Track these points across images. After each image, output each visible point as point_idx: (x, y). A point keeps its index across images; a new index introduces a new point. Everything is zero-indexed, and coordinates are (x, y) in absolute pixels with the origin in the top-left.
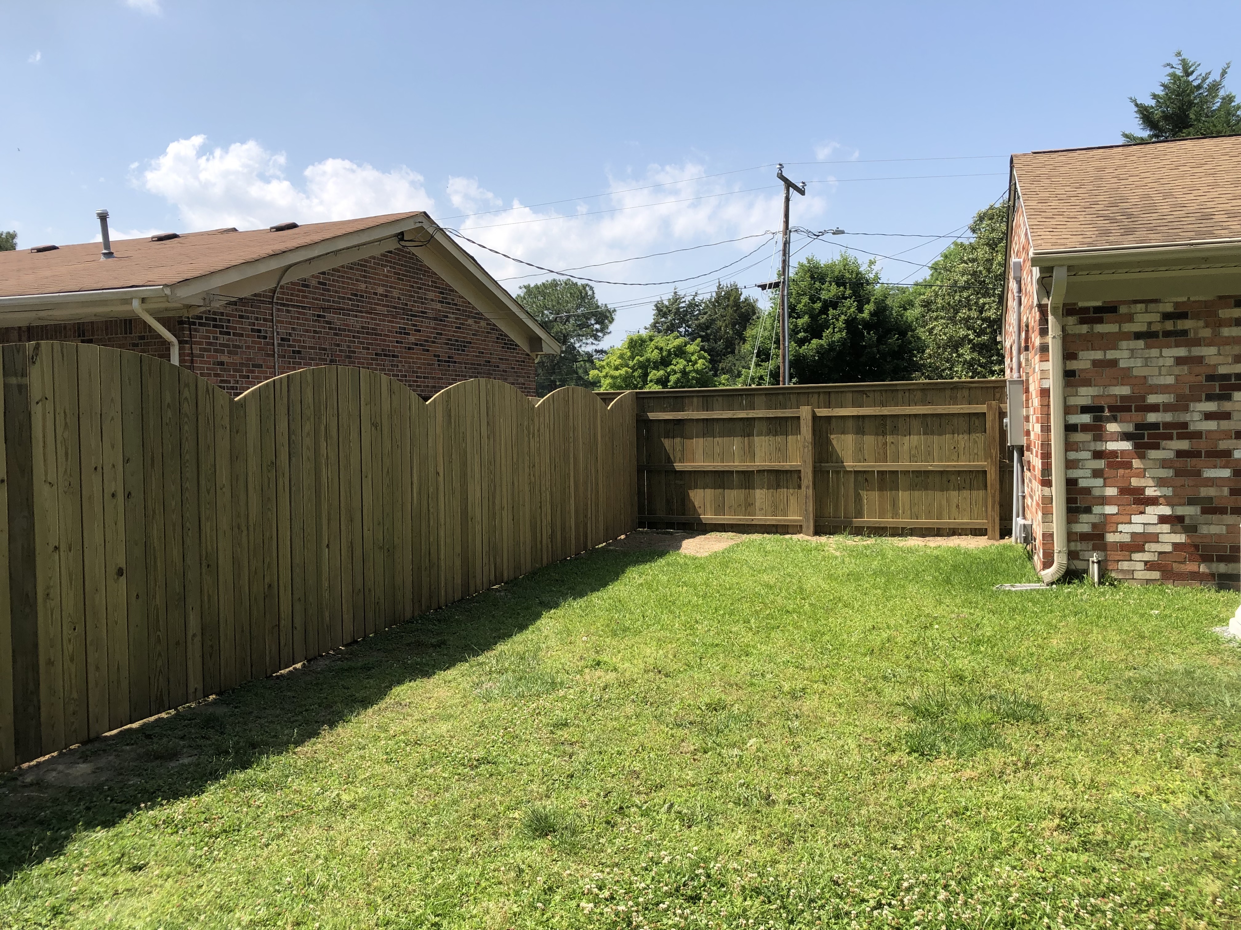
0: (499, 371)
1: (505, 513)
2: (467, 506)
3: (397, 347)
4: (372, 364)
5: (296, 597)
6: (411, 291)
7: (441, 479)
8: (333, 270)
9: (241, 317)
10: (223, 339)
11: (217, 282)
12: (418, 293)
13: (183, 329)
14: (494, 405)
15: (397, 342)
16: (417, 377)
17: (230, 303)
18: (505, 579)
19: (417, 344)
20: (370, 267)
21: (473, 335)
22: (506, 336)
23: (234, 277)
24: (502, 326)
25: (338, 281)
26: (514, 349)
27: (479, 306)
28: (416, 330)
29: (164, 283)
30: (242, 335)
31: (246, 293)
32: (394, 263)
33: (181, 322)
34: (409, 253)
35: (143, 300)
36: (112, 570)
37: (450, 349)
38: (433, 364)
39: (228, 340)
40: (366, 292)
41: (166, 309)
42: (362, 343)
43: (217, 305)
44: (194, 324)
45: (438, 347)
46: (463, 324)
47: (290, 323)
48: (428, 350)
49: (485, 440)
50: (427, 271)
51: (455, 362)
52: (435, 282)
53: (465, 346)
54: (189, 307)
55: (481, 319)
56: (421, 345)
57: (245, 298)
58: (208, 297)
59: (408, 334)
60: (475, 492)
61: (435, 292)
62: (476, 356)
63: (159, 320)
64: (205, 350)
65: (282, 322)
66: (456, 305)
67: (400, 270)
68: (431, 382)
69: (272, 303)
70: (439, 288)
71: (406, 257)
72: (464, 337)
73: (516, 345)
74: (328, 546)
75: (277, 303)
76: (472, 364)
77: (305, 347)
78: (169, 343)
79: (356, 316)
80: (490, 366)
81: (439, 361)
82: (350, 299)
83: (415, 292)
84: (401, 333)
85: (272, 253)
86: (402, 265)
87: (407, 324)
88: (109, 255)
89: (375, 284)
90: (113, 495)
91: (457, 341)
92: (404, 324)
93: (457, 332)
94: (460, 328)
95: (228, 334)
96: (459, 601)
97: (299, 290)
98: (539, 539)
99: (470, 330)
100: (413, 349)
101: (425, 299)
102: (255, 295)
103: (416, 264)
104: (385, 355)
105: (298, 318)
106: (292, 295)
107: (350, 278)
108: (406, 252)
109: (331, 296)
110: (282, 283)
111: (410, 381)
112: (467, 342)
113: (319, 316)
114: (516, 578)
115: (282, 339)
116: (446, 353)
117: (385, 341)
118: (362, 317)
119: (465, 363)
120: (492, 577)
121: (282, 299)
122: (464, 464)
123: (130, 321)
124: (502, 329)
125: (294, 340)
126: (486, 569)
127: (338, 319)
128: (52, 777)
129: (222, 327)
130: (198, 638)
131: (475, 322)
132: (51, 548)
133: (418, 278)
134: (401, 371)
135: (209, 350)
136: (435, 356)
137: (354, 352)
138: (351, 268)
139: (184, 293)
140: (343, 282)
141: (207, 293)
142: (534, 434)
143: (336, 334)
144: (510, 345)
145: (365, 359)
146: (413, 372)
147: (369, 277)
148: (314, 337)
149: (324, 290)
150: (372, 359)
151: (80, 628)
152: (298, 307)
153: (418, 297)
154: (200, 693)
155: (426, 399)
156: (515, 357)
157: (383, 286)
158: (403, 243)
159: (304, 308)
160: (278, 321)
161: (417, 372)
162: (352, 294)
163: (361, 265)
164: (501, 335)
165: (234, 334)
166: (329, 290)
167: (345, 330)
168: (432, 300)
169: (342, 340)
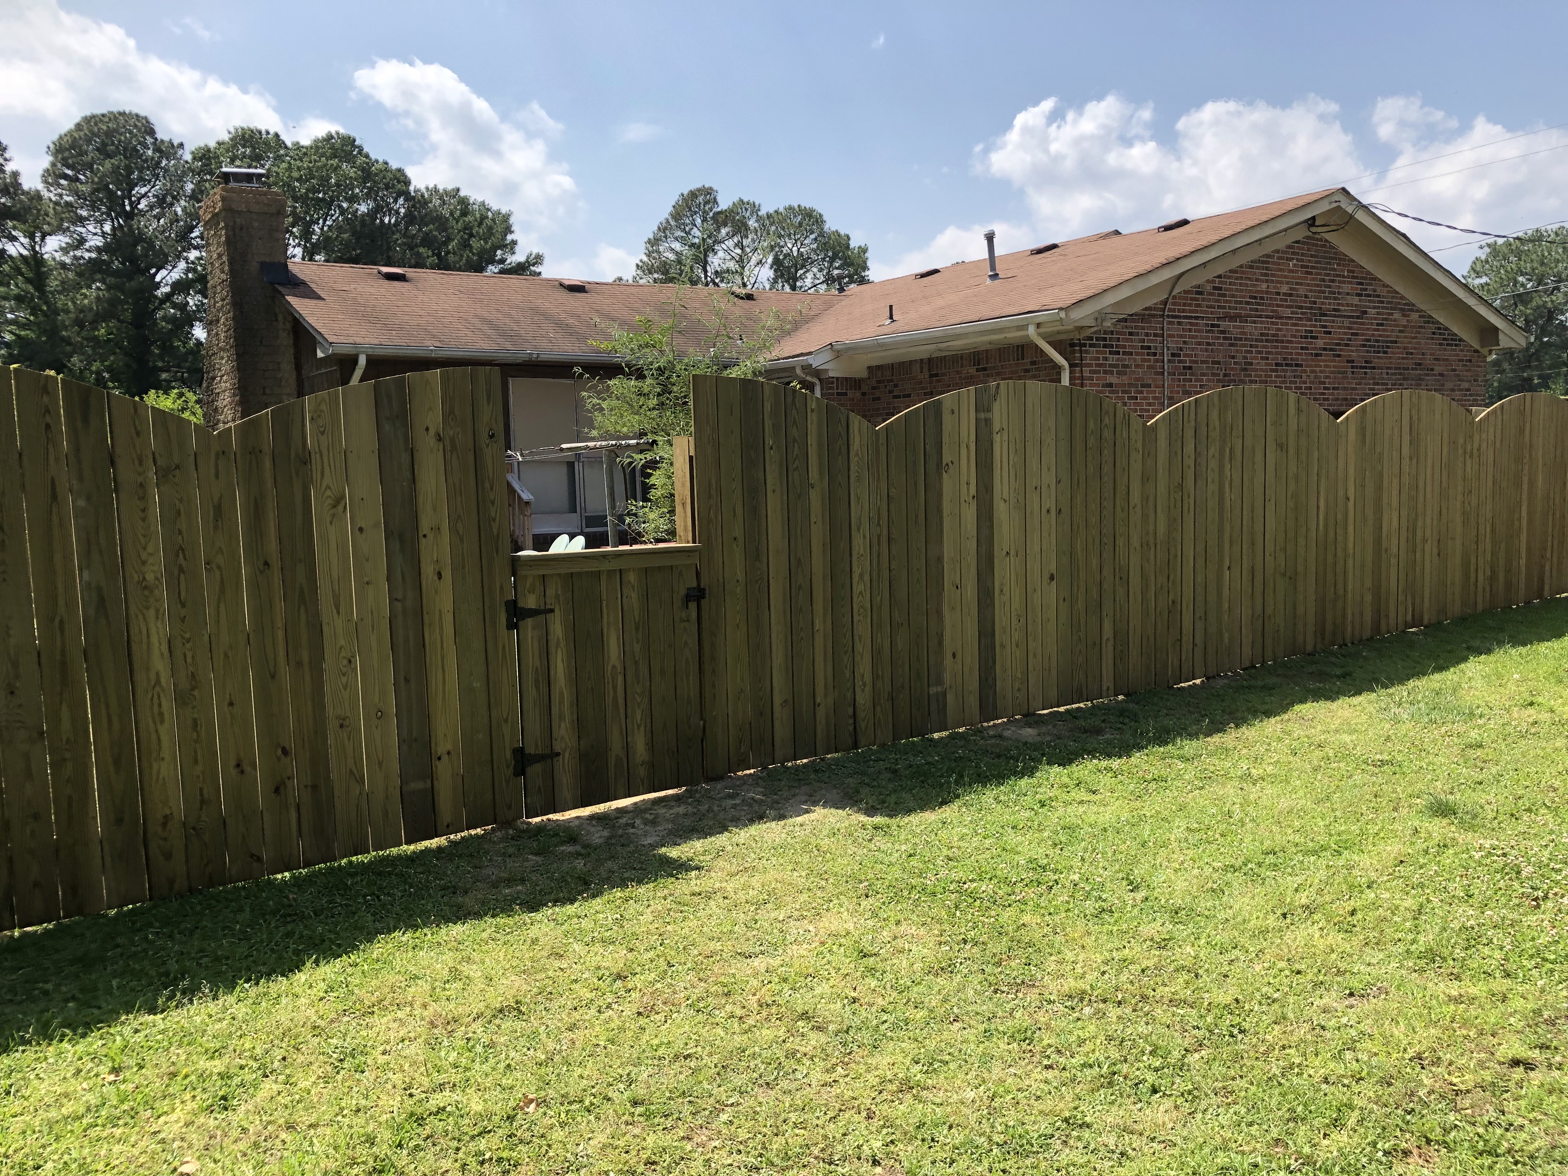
0: (1435, 375)
1: (1427, 547)
2: (1380, 537)
3: (1301, 354)
4: (1271, 376)
5: (1197, 615)
6: (1321, 286)
7: (1351, 504)
8: (1231, 271)
9: (1131, 334)
10: (1113, 359)
11: (1110, 299)
12: (1330, 287)
13: (1074, 352)
14: (1419, 420)
15: (1302, 348)
16: (1325, 388)
17: (1120, 321)
18: (1426, 621)
19: (1325, 349)
20: (1274, 263)
21: (1400, 331)
22: (1447, 329)
23: (1125, 292)
24: (1441, 318)
25: (1235, 284)
26: (1456, 345)
27: (1409, 294)
28: (1326, 333)
29: (1059, 306)
30: (1131, 354)
31: (1137, 308)
32: (1302, 255)
33: (1072, 345)
34: (1321, 240)
35: (1038, 325)
36: (1046, 576)
37: (1368, 352)
38: (1346, 372)
39: (1118, 360)
40: (1267, 293)
41: (1059, 333)
42: (1260, 352)
43: (1108, 324)
44: (1085, 345)
45: (1352, 351)
46: (1386, 319)
47: (1181, 336)
48: (1339, 356)
49: (1406, 462)
50: (1343, 259)
51: (1374, 368)
52: (1353, 272)
53: (1388, 347)
54: (1081, 328)
55: (1412, 310)
56: (1331, 350)
57: (1136, 314)
58: (1100, 316)
59: (1316, 338)
60: (1391, 521)
61: (1350, 283)
62: (1403, 358)
63: (1050, 343)
64: (1095, 372)
65: (1173, 336)
66: (1378, 296)
67: (1309, 261)
68: (1342, 394)
69: (1163, 316)
70: (1357, 277)
71: (1316, 245)
72: (1388, 336)
73: (1461, 340)
74: (1229, 568)
75: (1168, 316)
76: (1396, 368)
77: (1196, 362)
78: (1060, 367)
79: (1255, 322)
80: (1421, 370)
81: (1352, 367)
82: (1248, 303)
83: (1327, 286)
84: (1306, 337)
85: (1165, 262)
86: (1312, 256)
87: (1315, 326)
88: (995, 276)
89: (1278, 282)
90: (1048, 511)
91: (1377, 341)
92: (1311, 326)
93: (1378, 330)
94: (1382, 325)
95: (1118, 353)
96: (1368, 640)
97: (1192, 299)
98: (1473, 579)
99: (1397, 326)
100: (1321, 355)
101: (1339, 293)
102: (1146, 309)
103: (1328, 252)
104: (1287, 365)
105: (1190, 330)
106: (1184, 305)
107: (1250, 279)
108: (1317, 239)
109: (1227, 301)
110: (1174, 293)
111: (1316, 394)
112: (1391, 342)
113: (1213, 326)
114: (1440, 623)
115: (1173, 355)
116: (1363, 357)
117: (1287, 348)
118: (1262, 322)
119: (1388, 368)
120: (1409, 618)
121: (1174, 310)
122: (1379, 488)
123: (1023, 346)
124: (1441, 320)
125: (1186, 355)
126: (1401, 609)
127: (1234, 327)
128: (1007, 734)
129: (1112, 346)
130: (1111, 643)
131: (1404, 315)
132: (1004, 553)
133: (1330, 269)
134: (1305, 383)
135: (1099, 372)
136: (1348, 362)
137: (1251, 364)
138: (1251, 267)
139: (1077, 315)
140: (1241, 284)
141: (1099, 312)
142: (1472, 452)
143: (1231, 345)
144: (1455, 341)
145: (1262, 370)
146: (1321, 383)
147: (1273, 275)
148: (1207, 350)
149: (1219, 295)
150: (1272, 370)
151: (1023, 620)
152: (1190, 318)
153: (1330, 292)
154: (1111, 692)
155: (1337, 415)
156: (1458, 355)
157: (1287, 283)
158: (1314, 229)
159: (1196, 318)
160: (1169, 336)
161: (1324, 383)
162: (1251, 297)
163: (1263, 262)
164: (1439, 329)
165: (1124, 353)
166: (1224, 295)
167: (1241, 339)
168: (1348, 294)
169: (1237, 351)
